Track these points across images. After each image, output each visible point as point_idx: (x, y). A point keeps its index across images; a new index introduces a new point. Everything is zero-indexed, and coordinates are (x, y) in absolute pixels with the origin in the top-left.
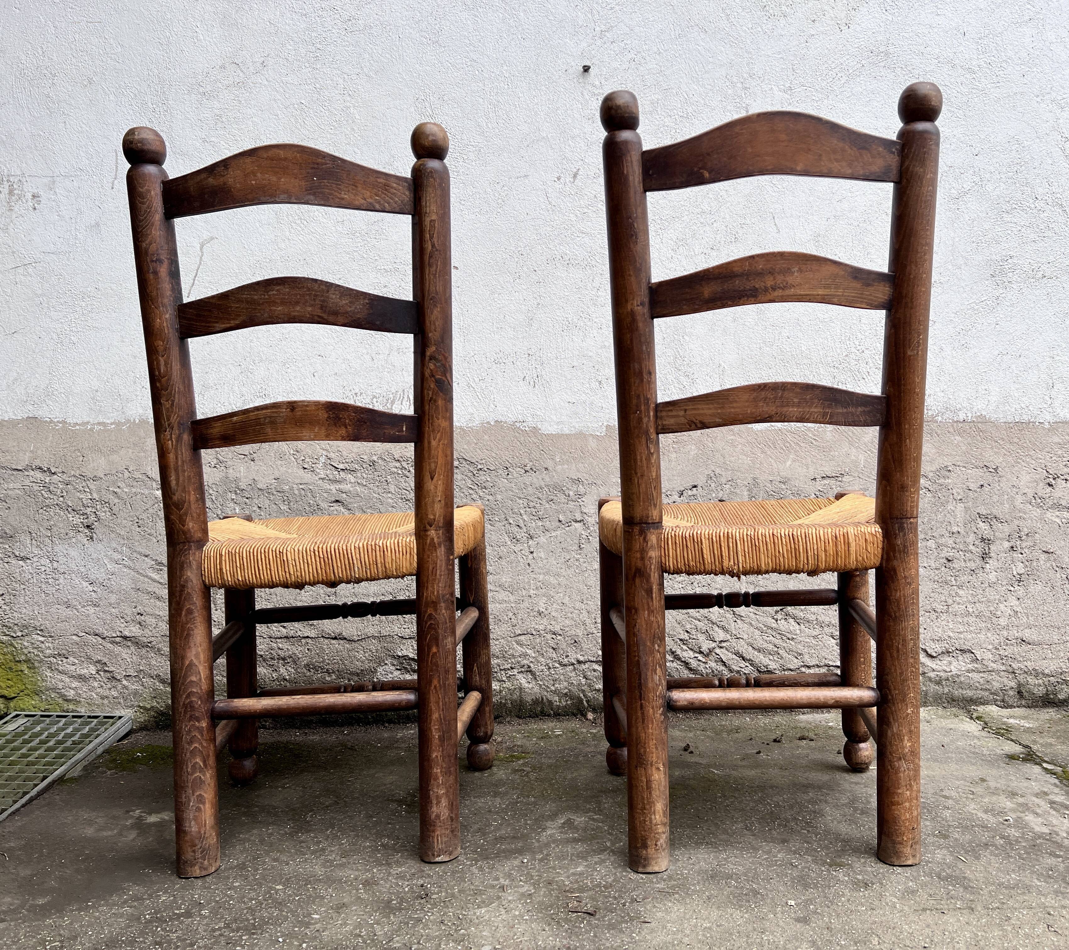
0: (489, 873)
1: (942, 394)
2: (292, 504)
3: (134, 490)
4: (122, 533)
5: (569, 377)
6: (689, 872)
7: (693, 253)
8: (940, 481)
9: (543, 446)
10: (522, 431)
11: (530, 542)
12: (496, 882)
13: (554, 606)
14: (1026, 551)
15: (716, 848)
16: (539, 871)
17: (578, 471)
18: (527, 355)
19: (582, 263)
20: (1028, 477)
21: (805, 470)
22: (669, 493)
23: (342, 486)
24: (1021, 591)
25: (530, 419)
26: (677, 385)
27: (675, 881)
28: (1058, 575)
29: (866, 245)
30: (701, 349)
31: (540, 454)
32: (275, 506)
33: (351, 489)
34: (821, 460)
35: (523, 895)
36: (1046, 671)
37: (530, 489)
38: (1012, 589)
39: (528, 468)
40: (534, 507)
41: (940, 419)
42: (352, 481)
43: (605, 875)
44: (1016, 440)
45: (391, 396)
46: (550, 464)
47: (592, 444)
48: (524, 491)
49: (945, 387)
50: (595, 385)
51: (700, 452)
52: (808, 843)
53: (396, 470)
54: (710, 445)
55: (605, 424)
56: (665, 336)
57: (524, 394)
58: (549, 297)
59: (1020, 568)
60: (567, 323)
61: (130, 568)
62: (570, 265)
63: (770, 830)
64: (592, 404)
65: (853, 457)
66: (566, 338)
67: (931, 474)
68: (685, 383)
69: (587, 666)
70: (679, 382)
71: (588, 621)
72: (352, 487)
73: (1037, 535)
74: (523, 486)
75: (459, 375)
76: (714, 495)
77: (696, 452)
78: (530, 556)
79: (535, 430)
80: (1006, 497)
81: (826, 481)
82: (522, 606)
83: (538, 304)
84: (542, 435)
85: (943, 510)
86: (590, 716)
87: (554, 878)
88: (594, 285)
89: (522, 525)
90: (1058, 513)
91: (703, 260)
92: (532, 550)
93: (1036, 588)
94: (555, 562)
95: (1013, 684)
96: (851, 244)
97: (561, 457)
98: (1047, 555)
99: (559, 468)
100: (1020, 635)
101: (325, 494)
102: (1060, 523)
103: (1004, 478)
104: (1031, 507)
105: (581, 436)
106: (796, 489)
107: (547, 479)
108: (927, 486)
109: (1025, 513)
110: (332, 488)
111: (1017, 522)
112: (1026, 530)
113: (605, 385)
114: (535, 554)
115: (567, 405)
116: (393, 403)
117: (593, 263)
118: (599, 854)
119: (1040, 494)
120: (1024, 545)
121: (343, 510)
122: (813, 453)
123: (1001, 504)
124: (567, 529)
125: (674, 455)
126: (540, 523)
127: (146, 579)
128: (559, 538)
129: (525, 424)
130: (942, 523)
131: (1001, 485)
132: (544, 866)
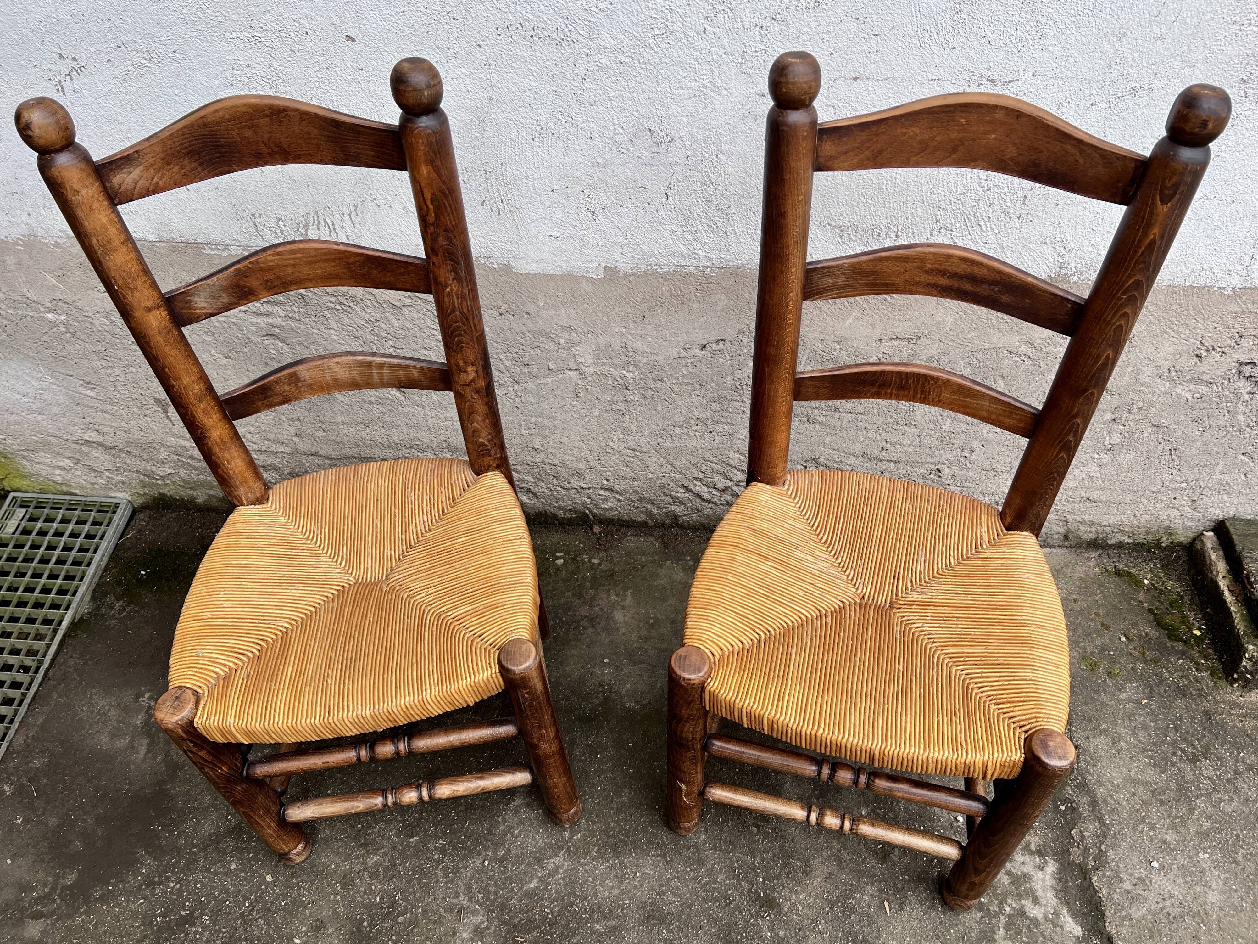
0: (452, 882)
1: (1091, 249)
2: (216, 335)
3: (20, 312)
4: (31, 354)
5: (548, 203)
6: (629, 904)
7: (740, 26)
8: (1048, 349)
9: (519, 287)
10: (489, 268)
11: (516, 387)
12: (455, 901)
13: (551, 443)
14: (1131, 424)
15: (664, 856)
16: (496, 885)
17: (569, 317)
18: (482, 173)
19: (555, 36)
20: (1172, 349)
21: (869, 330)
22: (687, 346)
23: (271, 321)
24: (1106, 458)
25: (499, 255)
26: (704, 220)
27: (614, 920)
28: (1160, 447)
29: (1043, 20)
30: (744, 175)
31: (518, 296)
32: (198, 337)
33: (283, 324)
34: (894, 319)
35: (476, 928)
36: (1104, 523)
37: (509, 333)
38: (1097, 456)
39: (503, 310)
40: (517, 353)
41: (1075, 279)
42: (281, 314)
43: (555, 900)
44: (1174, 307)
45: (302, 219)
46: (532, 308)
47: (586, 287)
48: (502, 336)
49: (1099, 240)
50: (586, 216)
51: (732, 303)
52: (752, 854)
53: (332, 305)
54: (746, 295)
55: (603, 264)
56: (689, 153)
57: (486, 223)
58: (507, 87)
59: (1116, 439)
60: (538, 128)
61: (58, 386)
62: (536, 39)
63: (723, 822)
64: (582, 239)
65: (938, 319)
66: (539, 150)
67: (1040, 341)
68: (716, 219)
69: (591, 491)
70: (708, 218)
71: (590, 458)
72: (283, 321)
73: (1154, 409)
74: (499, 330)
75: (390, 196)
76: (745, 351)
77: (726, 302)
78: (517, 400)
79: (507, 268)
80: (1131, 369)
81: (895, 343)
82: (514, 442)
83: (491, 99)
84: (517, 274)
85: (1041, 379)
86: (596, 529)
87: (507, 899)
88: (577, 71)
89: (504, 370)
90: (1192, 387)
91: (757, 39)
92: (519, 394)
93: (1127, 457)
94: (548, 407)
95: (1062, 530)
96: (1016, 19)
97: (545, 301)
98: (1154, 429)
99: (544, 313)
100: (1088, 495)
101: (253, 328)
102: (1190, 399)
103: (1137, 350)
104: (1159, 381)
105: (570, 278)
106: (853, 350)
107: (530, 325)
108: (1029, 353)
109: (1147, 387)
110: (259, 321)
111: (1132, 395)
112: (1140, 404)
113: (600, 217)
114: (523, 399)
115: (548, 239)
116: (306, 227)
117: (574, 36)
118: (556, 855)
119: (1178, 367)
120: (1131, 417)
121: (280, 344)
122: (885, 312)
123: (1121, 376)
124: (560, 376)
125: (696, 305)
126: (526, 370)
127: (82, 396)
128: (550, 385)
129: (491, 260)
130: (1034, 392)
131: (1130, 356)
132: (502, 873)
